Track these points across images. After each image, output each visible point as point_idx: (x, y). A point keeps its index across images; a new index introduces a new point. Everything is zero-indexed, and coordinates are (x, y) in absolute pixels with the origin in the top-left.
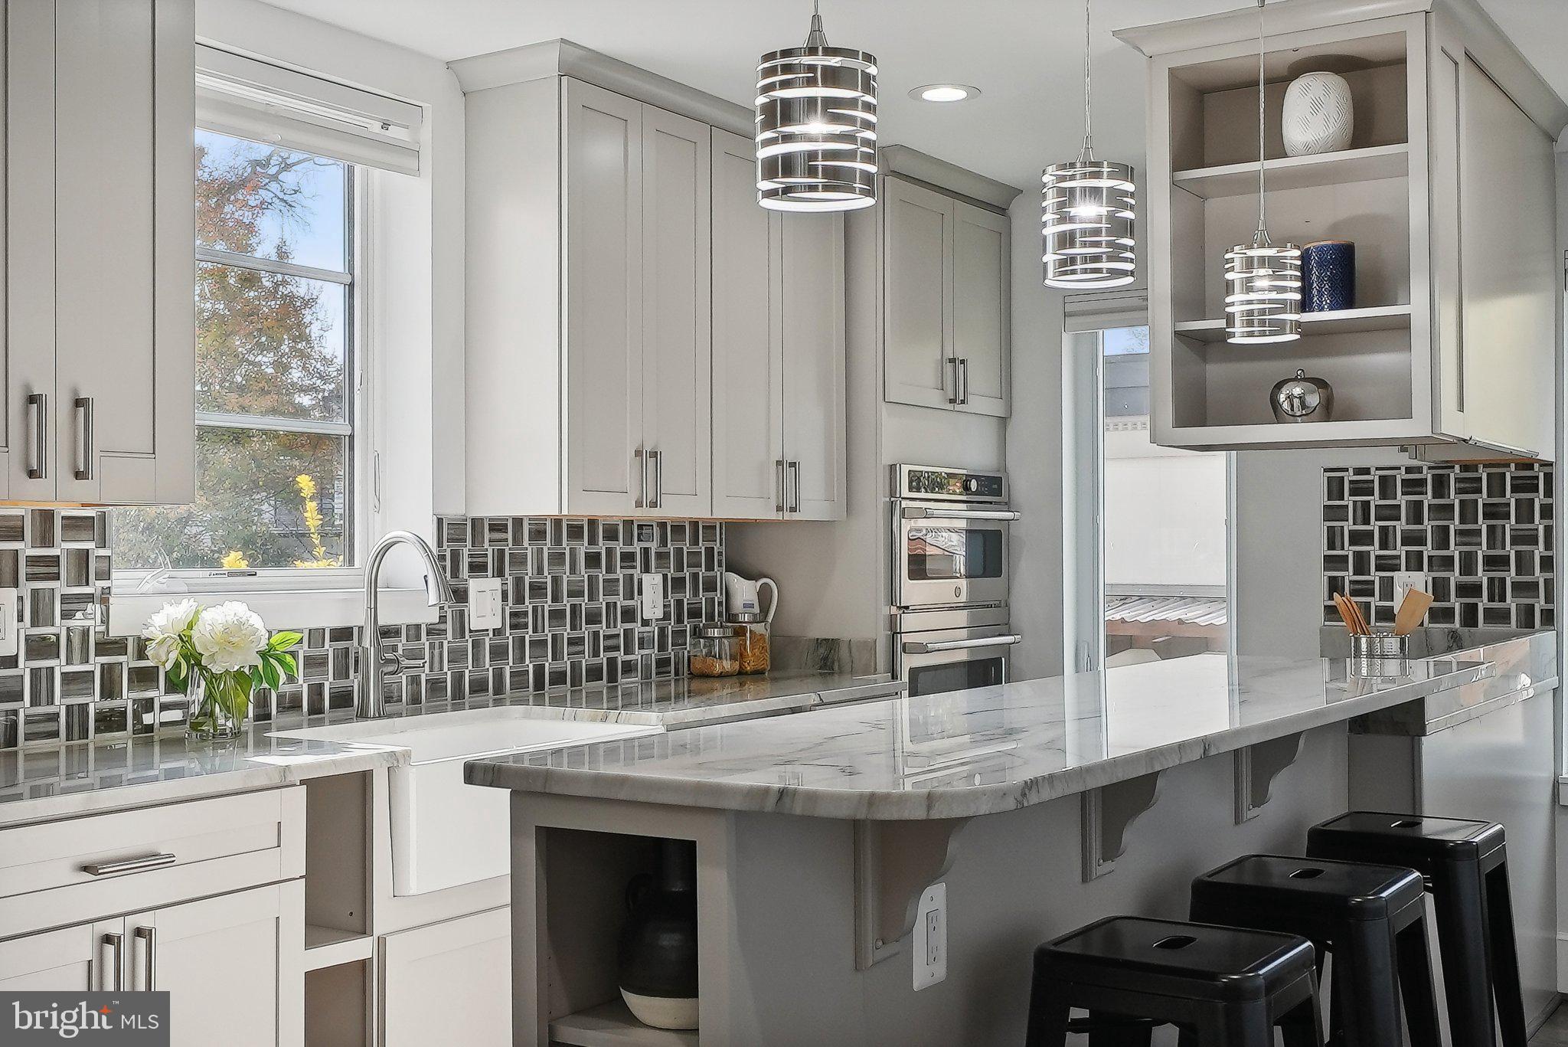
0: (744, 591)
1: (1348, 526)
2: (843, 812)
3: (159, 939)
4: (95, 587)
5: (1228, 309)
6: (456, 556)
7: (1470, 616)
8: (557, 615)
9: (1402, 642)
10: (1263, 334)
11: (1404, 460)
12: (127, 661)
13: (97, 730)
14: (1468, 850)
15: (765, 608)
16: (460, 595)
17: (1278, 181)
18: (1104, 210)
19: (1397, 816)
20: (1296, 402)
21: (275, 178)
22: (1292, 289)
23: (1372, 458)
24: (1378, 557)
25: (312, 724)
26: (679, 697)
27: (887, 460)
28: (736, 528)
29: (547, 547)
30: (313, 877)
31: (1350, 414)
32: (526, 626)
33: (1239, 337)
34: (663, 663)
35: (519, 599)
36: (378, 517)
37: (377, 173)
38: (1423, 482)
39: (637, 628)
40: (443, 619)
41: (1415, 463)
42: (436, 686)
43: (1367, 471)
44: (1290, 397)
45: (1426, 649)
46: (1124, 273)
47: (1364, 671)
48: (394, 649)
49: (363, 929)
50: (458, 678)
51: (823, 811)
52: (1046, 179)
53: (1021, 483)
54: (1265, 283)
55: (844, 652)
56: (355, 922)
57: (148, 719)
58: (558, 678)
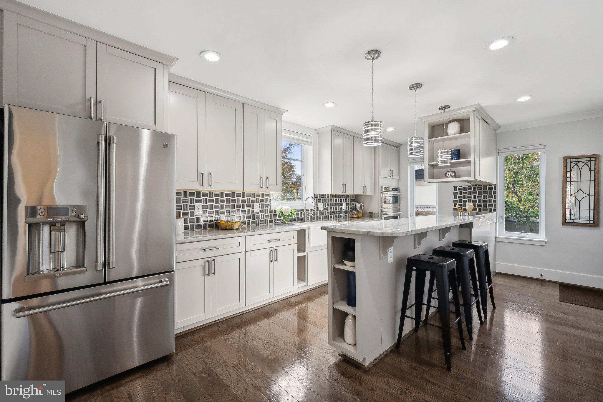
0: (358, 205)
1: (458, 195)
2: (378, 235)
3: (278, 251)
4: (269, 203)
5: (438, 160)
6: (317, 199)
7: (480, 210)
8: (331, 208)
9: (469, 213)
10: (444, 164)
11: (468, 184)
12: (273, 213)
13: (269, 223)
14: (481, 247)
15: (361, 208)
16: (317, 205)
17: (447, 140)
18: (418, 145)
19: (468, 241)
20: (450, 175)
21: (290, 149)
22: (449, 157)
23: (462, 184)
24: (463, 200)
25: (297, 223)
26: (348, 220)
27: (380, 186)
28: (357, 196)
29: (329, 198)
30: (298, 244)
31: (459, 177)
32: (326, 210)
33: (440, 164)
34: (346, 216)
35: (326, 206)
36: (306, 194)
37: (306, 146)
38: (472, 188)
39: (342, 210)
40: (315, 209)
41: (470, 185)
42: (314, 218)
43: (461, 186)
44: (449, 174)
45: (472, 215)
46: (421, 154)
47: (462, 218)
48: (308, 212)
49: (305, 251)
50: (317, 217)
51: (375, 235)
52: (408, 140)
53: (401, 189)
54: (445, 156)
55: (373, 215)
56: (304, 250)
57: (276, 222)
58: (331, 217)
